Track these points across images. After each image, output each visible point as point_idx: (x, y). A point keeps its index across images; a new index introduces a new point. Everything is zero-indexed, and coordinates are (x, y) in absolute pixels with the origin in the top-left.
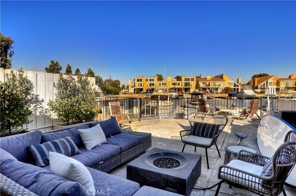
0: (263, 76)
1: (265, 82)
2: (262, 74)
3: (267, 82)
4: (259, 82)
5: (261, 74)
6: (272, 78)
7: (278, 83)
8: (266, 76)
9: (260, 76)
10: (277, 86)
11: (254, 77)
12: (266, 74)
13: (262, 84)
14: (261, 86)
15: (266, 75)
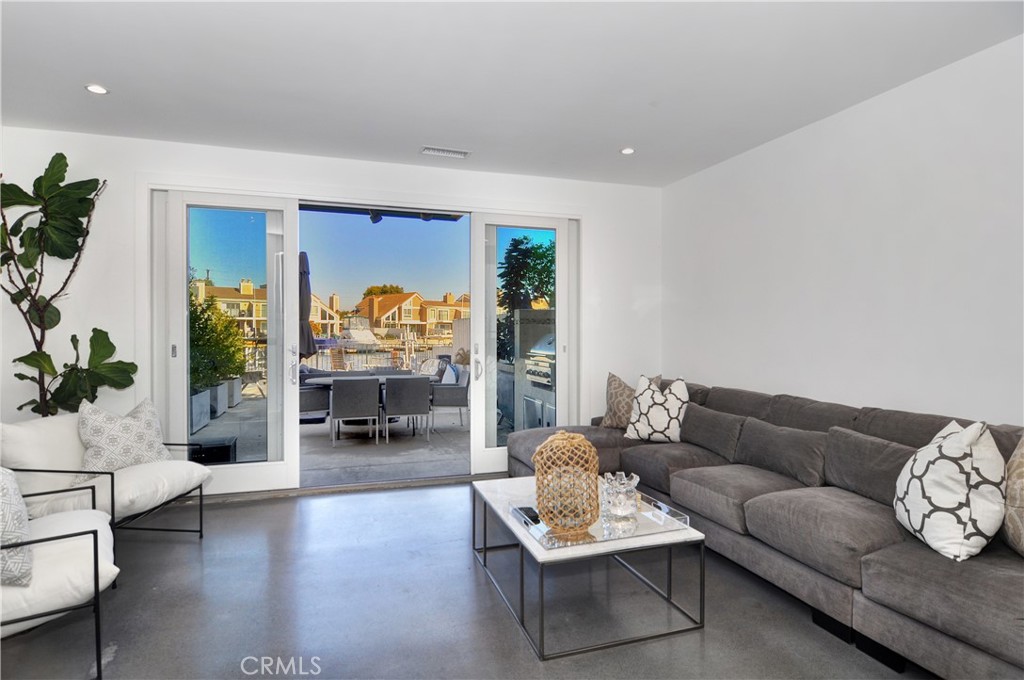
0: (391, 293)
1: (396, 309)
2: (388, 286)
3: (400, 309)
4: (384, 308)
5: (385, 286)
6: (411, 299)
7: (422, 314)
8: (398, 292)
9: (384, 291)
10: (421, 320)
11: (370, 293)
12: (397, 287)
13: (390, 313)
14: (388, 318)
15: (396, 291)
